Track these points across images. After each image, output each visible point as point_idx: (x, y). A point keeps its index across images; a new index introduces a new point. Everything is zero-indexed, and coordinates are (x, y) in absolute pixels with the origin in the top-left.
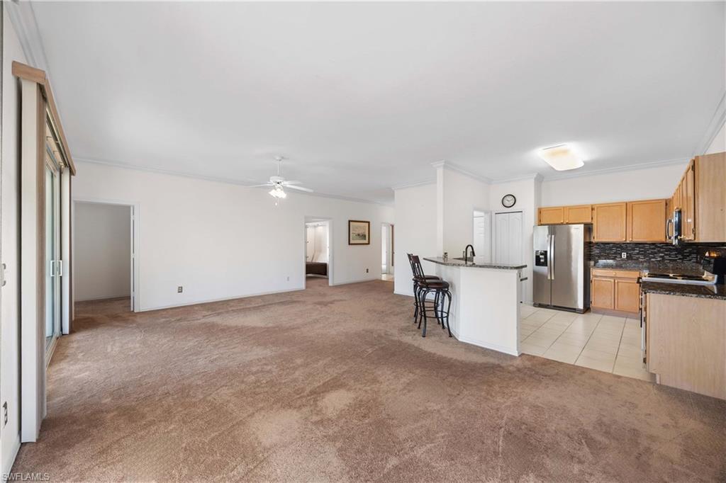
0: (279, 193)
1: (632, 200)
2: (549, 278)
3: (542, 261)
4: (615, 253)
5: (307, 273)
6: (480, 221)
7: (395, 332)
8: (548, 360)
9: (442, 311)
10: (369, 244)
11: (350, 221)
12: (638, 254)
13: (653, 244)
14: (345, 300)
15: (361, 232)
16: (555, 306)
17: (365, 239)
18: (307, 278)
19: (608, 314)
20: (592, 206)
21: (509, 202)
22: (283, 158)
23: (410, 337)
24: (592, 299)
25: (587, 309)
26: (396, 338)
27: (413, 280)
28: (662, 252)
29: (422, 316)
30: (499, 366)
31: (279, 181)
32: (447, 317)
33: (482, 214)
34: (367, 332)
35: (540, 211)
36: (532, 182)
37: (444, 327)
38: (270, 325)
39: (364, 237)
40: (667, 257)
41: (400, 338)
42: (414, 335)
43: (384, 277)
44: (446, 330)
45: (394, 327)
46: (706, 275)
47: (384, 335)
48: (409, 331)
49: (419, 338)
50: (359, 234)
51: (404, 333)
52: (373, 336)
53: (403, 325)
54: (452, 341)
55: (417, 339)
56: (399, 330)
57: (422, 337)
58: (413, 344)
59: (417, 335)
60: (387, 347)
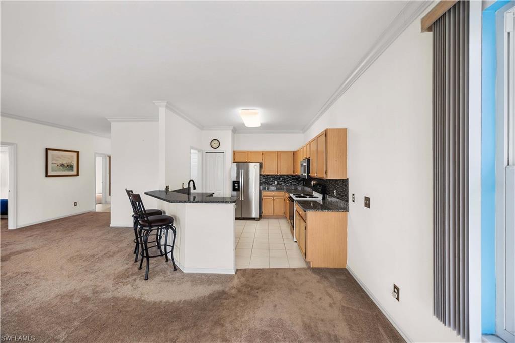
1: (280, 150)
2: (241, 199)
3: (237, 187)
4: (272, 181)
6: (195, 158)
7: (109, 284)
8: (254, 269)
9: (166, 245)
10: (78, 175)
11: (47, 150)
12: (281, 181)
13: (287, 176)
15: (66, 162)
16: (244, 218)
17: (73, 170)
19: (271, 219)
20: (262, 152)
21: (215, 144)
23: (129, 286)
24: (263, 210)
25: (261, 217)
26: (109, 295)
27: (133, 216)
28: (291, 180)
29: (143, 257)
30: (224, 292)
32: (172, 251)
33: (196, 152)
34: (62, 297)
35: (234, 153)
36: (230, 132)
37: (167, 259)
39: (71, 167)
40: (292, 183)
41: (115, 293)
42: (135, 280)
43: (99, 208)
44: (170, 262)
45: (108, 276)
46: (315, 194)
47: (91, 295)
48: (128, 277)
49: (141, 283)
50: (62, 165)
51: (121, 282)
52: (72, 303)
53: (120, 269)
54: (177, 274)
55: (138, 286)
56: (114, 279)
57: (144, 281)
58: (133, 296)
59: (138, 280)
60: (96, 315)
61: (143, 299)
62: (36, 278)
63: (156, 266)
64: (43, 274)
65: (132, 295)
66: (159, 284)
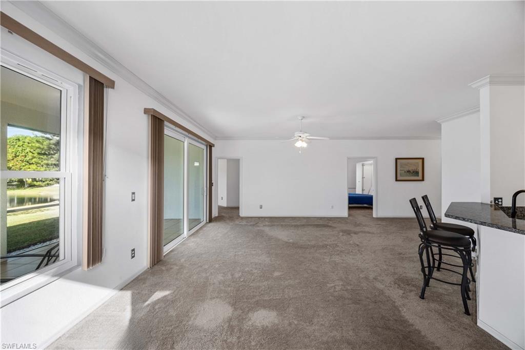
0: (300, 144)
5: (349, 204)
10: (423, 180)
11: (396, 159)
14: (373, 233)
15: (411, 168)
17: (418, 176)
18: (350, 208)
22: (304, 117)
23: (401, 292)
26: (381, 287)
31: (300, 135)
34: (358, 269)
38: (291, 241)
39: (416, 173)
41: (386, 289)
42: (411, 291)
45: (395, 274)
47: (372, 278)
48: (408, 285)
49: (414, 297)
50: (409, 171)
51: (399, 285)
52: (359, 275)
53: (408, 275)
54: (466, 320)
55: (408, 297)
56: (397, 279)
57: (418, 297)
58: (396, 301)
59: (413, 293)
60: (361, 292)
61: (400, 309)
62: (359, 250)
63: (446, 295)
64: (363, 250)
65: (395, 299)
66: (430, 311)
